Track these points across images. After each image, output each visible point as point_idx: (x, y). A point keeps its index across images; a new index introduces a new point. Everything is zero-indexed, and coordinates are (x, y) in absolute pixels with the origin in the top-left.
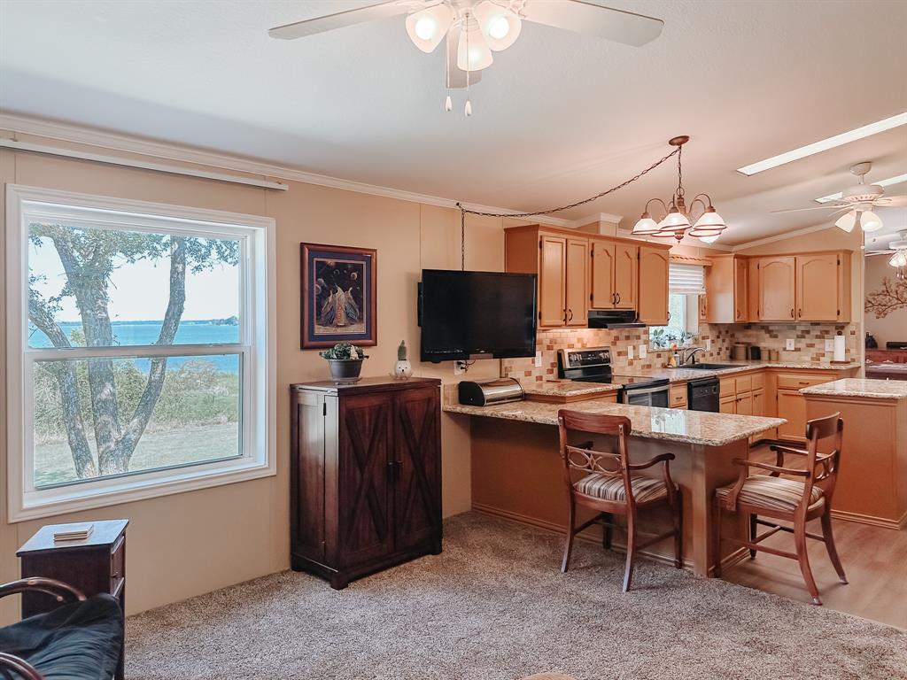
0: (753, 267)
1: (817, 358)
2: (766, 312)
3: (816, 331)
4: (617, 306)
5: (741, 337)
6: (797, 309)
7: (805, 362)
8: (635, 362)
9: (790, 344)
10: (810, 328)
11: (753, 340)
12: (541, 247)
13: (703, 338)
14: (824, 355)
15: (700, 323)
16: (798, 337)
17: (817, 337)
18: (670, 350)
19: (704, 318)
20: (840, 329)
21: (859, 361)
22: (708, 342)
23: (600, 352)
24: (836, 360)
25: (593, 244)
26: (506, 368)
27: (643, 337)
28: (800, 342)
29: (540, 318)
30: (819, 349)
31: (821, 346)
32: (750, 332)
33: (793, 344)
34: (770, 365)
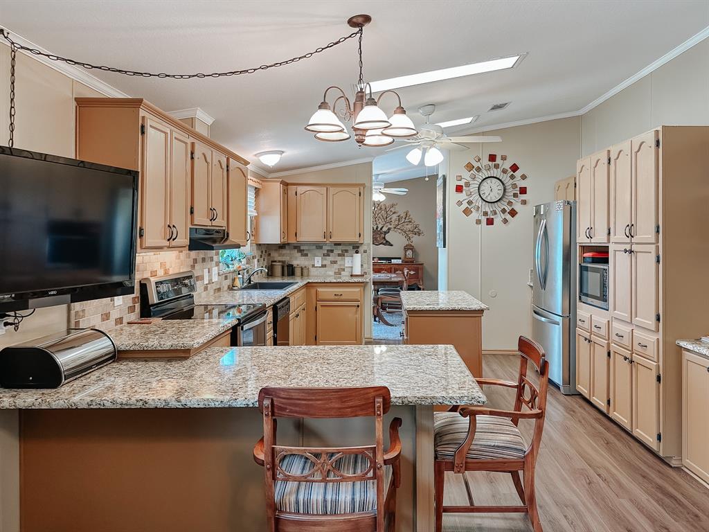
0: (292, 193)
1: (338, 273)
3: (338, 250)
4: (214, 223)
5: (276, 256)
6: (328, 232)
7: (330, 276)
8: (209, 287)
9: (318, 261)
10: (333, 248)
11: (286, 259)
12: (142, 133)
13: (253, 258)
14: (344, 270)
15: (251, 244)
16: (324, 255)
17: (339, 255)
18: (234, 272)
21: (369, 275)
22: (256, 261)
23: (185, 278)
24: (354, 274)
25: (193, 144)
27: (215, 259)
28: (325, 259)
29: (141, 236)
30: (340, 265)
31: (342, 263)
33: (320, 261)
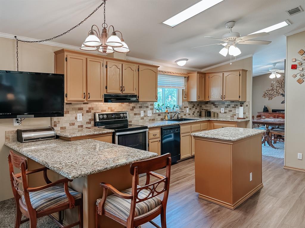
0: (207, 77)
1: (233, 116)
2: (212, 96)
3: (233, 105)
5: (204, 107)
6: (224, 96)
7: (228, 118)
8: (145, 118)
9: (223, 110)
10: (230, 103)
11: (208, 108)
12: (66, 61)
13: (185, 107)
14: (235, 115)
15: (183, 101)
16: (225, 107)
17: (233, 107)
18: (165, 113)
19: (186, 99)
20: (242, 104)
21: (249, 118)
22: (188, 109)
23: (121, 113)
24: (239, 117)
25: (107, 62)
26: (55, 122)
27: (150, 107)
28: (226, 109)
29: (66, 97)
30: (234, 112)
31: (234, 111)
32: (207, 105)
34: (210, 119)
